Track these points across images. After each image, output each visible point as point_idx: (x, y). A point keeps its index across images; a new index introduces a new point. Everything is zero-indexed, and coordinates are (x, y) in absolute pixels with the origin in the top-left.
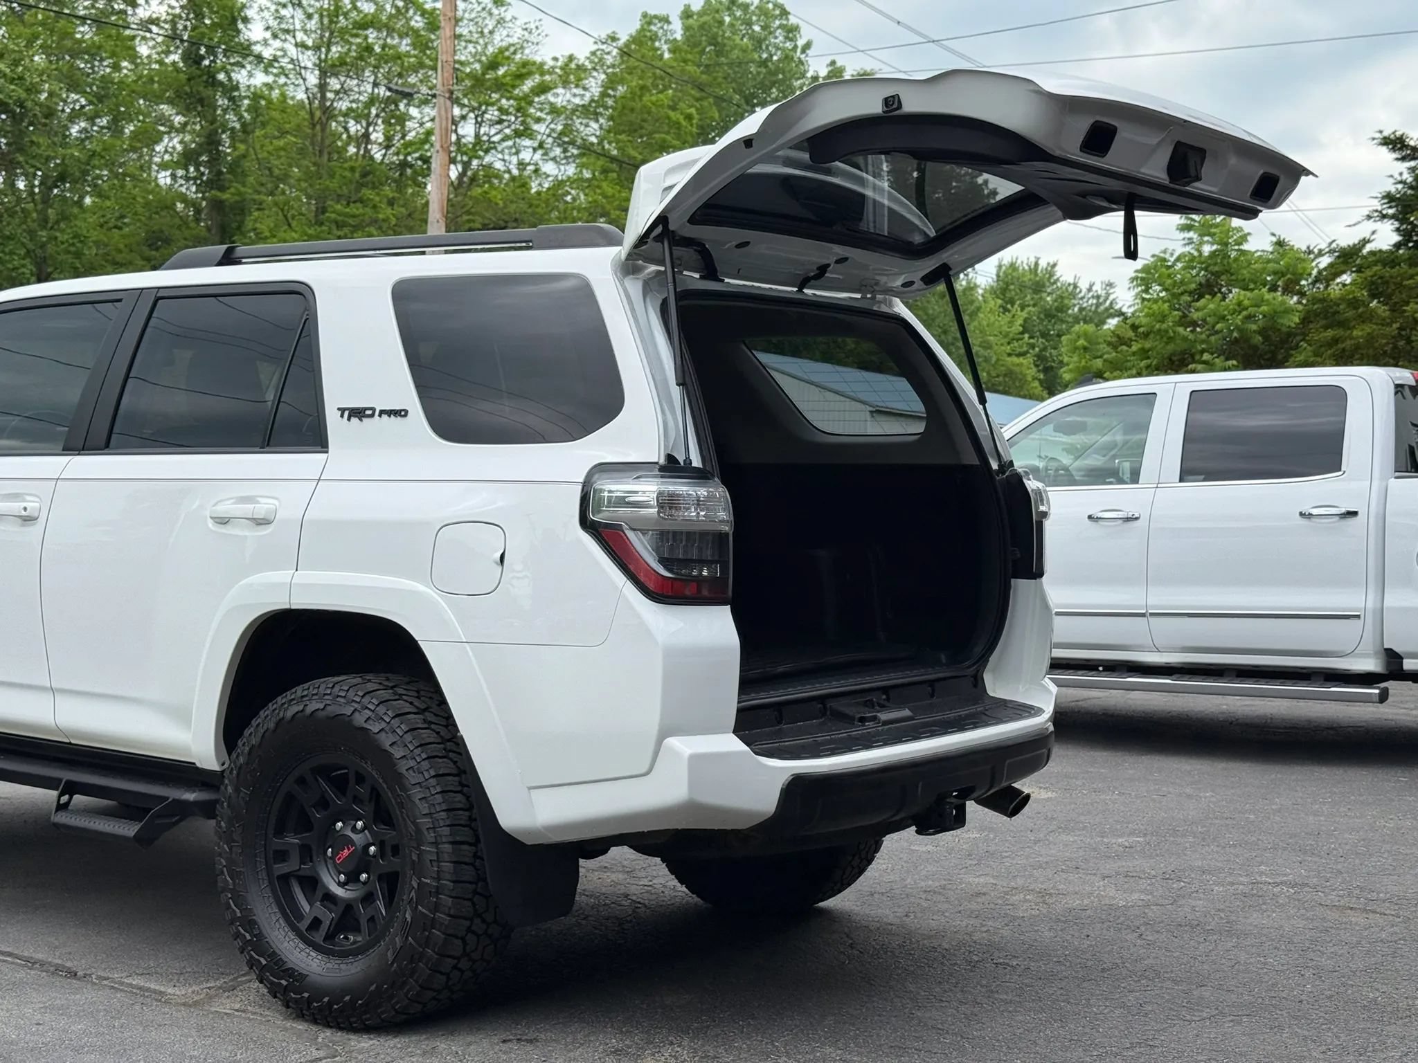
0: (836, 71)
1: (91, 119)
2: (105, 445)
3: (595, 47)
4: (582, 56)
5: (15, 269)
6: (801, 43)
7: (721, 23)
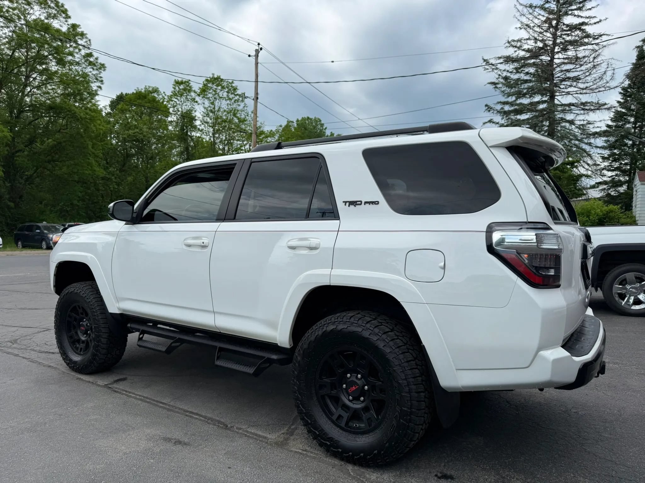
0: (332, 134)
1: (157, 144)
2: (234, 219)
3: (276, 128)
4: (274, 130)
5: (141, 179)
6: (324, 128)
7: (306, 123)
